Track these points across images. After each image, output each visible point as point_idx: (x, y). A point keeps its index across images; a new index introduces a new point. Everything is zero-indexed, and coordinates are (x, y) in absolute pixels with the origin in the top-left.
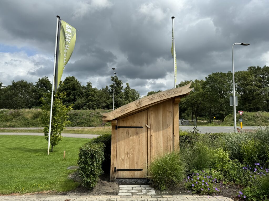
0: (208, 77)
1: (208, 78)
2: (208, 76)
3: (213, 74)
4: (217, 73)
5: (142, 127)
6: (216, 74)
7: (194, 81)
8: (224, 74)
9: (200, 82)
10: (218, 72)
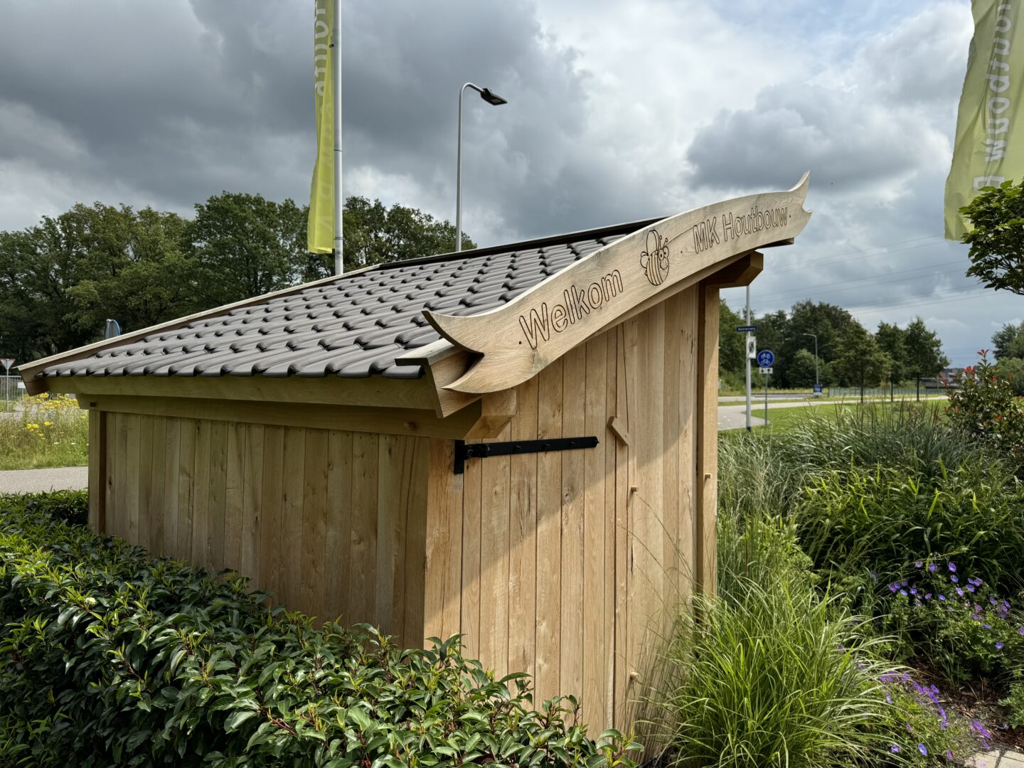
0: (208, 207)
1: (206, 208)
2: (208, 203)
3: (228, 196)
4: (243, 195)
5: (590, 442)
6: (239, 200)
7: (141, 213)
8: (272, 205)
9: (166, 221)
10: (248, 195)
